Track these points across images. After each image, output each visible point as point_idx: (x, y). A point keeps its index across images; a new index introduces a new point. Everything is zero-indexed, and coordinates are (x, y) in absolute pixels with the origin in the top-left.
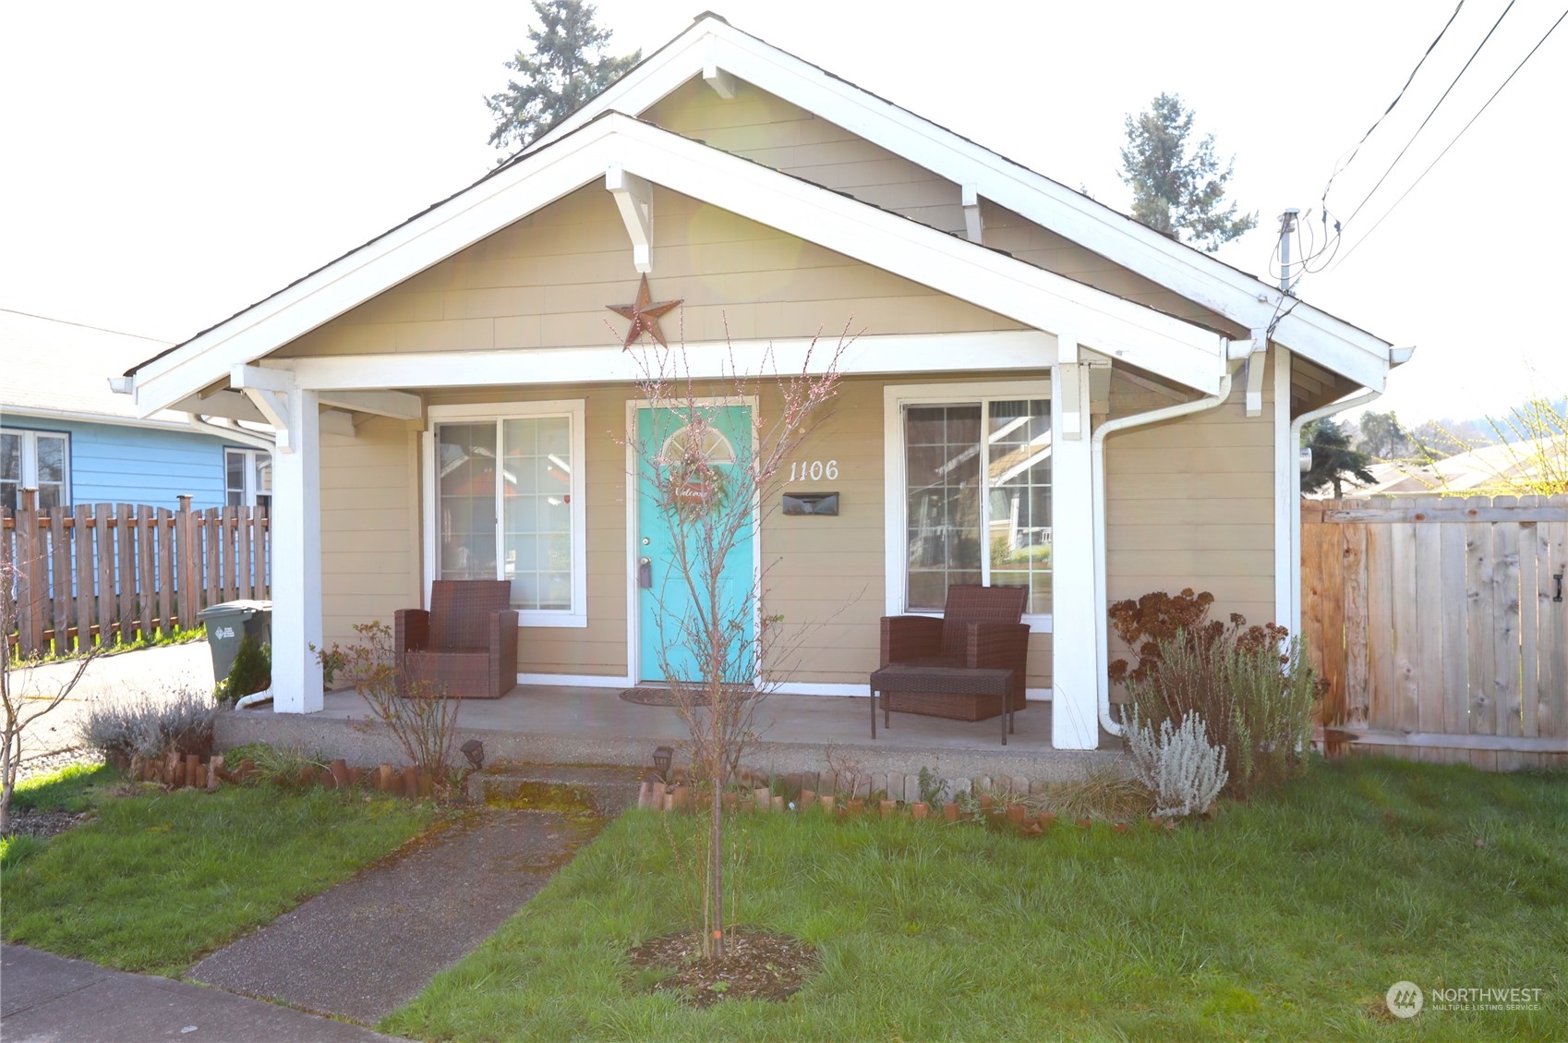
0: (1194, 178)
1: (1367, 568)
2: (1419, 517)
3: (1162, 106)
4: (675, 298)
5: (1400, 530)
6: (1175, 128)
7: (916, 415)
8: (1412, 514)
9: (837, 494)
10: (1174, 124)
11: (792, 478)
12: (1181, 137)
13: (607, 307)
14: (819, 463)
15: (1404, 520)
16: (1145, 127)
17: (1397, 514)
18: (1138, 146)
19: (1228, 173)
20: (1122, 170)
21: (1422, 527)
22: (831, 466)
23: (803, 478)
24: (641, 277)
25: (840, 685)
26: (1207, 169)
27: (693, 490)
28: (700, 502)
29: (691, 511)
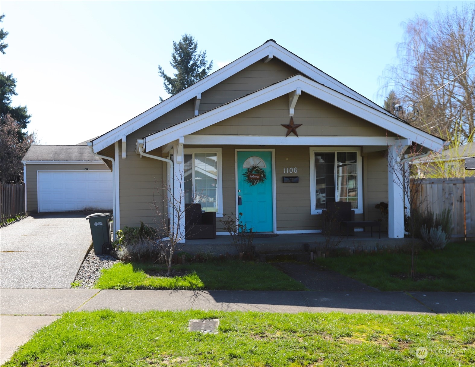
0: (198, 67)
1: (422, 195)
2: (433, 183)
3: (186, 41)
4: (301, 123)
5: (429, 186)
6: (191, 49)
7: (317, 155)
8: (431, 182)
9: (297, 177)
10: (190, 47)
11: (285, 172)
12: (193, 52)
13: (281, 125)
14: (292, 168)
15: (430, 183)
16: (181, 48)
17: (428, 182)
18: (178, 54)
19: (210, 67)
20: (172, 61)
21: (433, 185)
22: (295, 169)
23: (287, 172)
24: (290, 117)
25: (299, 231)
26: (202, 65)
27: (255, 176)
28: (257, 179)
29: (254, 182)
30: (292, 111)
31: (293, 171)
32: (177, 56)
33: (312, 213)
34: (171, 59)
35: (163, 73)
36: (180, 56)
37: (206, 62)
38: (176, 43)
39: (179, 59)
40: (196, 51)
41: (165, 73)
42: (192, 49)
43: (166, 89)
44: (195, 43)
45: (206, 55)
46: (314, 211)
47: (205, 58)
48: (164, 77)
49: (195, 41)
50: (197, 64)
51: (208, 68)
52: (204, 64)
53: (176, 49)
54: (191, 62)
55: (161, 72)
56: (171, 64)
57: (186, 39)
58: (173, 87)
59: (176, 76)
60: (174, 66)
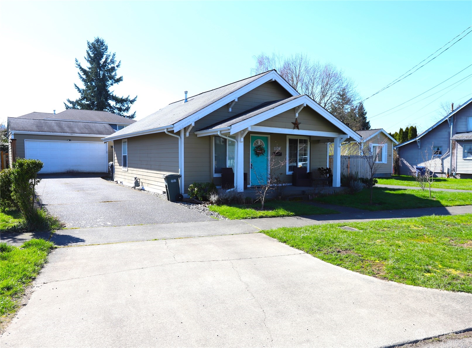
4: (301, 122)
9: (281, 153)
11: (275, 150)
13: (291, 122)
18: (92, 51)
22: (280, 148)
24: (296, 119)
27: (260, 151)
28: (260, 153)
29: (259, 155)
30: (297, 115)
31: (278, 149)
32: (91, 53)
33: (287, 174)
34: (86, 55)
35: (79, 65)
36: (93, 53)
37: (115, 62)
38: (90, 43)
39: (93, 55)
40: (107, 51)
41: (81, 65)
42: (103, 49)
43: (80, 77)
44: (106, 45)
45: (115, 56)
46: (288, 173)
47: (114, 58)
48: (80, 69)
49: (105, 43)
50: (108, 62)
51: (117, 66)
52: (113, 63)
53: (90, 47)
54: (103, 60)
55: (77, 64)
56: (85, 58)
57: (98, 41)
58: (87, 77)
59: (89, 68)
60: (88, 61)
